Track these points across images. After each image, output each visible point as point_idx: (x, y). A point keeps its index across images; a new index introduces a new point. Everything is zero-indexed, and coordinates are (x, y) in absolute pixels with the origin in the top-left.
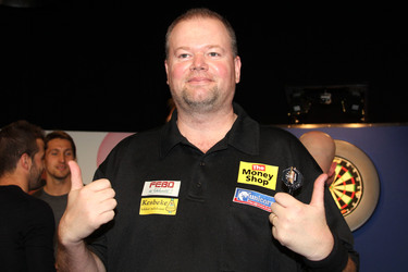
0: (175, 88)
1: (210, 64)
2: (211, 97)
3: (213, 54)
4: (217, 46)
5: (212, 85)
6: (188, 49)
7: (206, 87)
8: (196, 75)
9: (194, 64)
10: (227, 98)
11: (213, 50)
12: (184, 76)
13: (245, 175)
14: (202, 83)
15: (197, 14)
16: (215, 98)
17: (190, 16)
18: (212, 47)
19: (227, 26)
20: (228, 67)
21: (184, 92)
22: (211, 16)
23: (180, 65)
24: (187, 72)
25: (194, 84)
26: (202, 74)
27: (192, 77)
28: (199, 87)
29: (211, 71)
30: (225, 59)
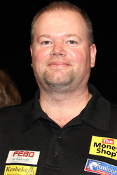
0: (38, 70)
1: (68, 50)
2: (68, 79)
3: (72, 42)
4: (74, 35)
5: (69, 69)
6: (49, 37)
7: (63, 71)
8: (55, 60)
9: (53, 50)
10: (82, 80)
11: (72, 39)
12: (45, 60)
13: (96, 148)
14: (60, 67)
15: (58, 6)
16: (72, 80)
17: (52, 8)
18: (70, 36)
19: (85, 18)
20: (84, 53)
21: (45, 74)
22: (70, 8)
23: (41, 51)
24: (48, 57)
25: (54, 67)
26: (61, 59)
27: (52, 61)
28: (57, 70)
29: (68, 56)
30: (81, 47)
